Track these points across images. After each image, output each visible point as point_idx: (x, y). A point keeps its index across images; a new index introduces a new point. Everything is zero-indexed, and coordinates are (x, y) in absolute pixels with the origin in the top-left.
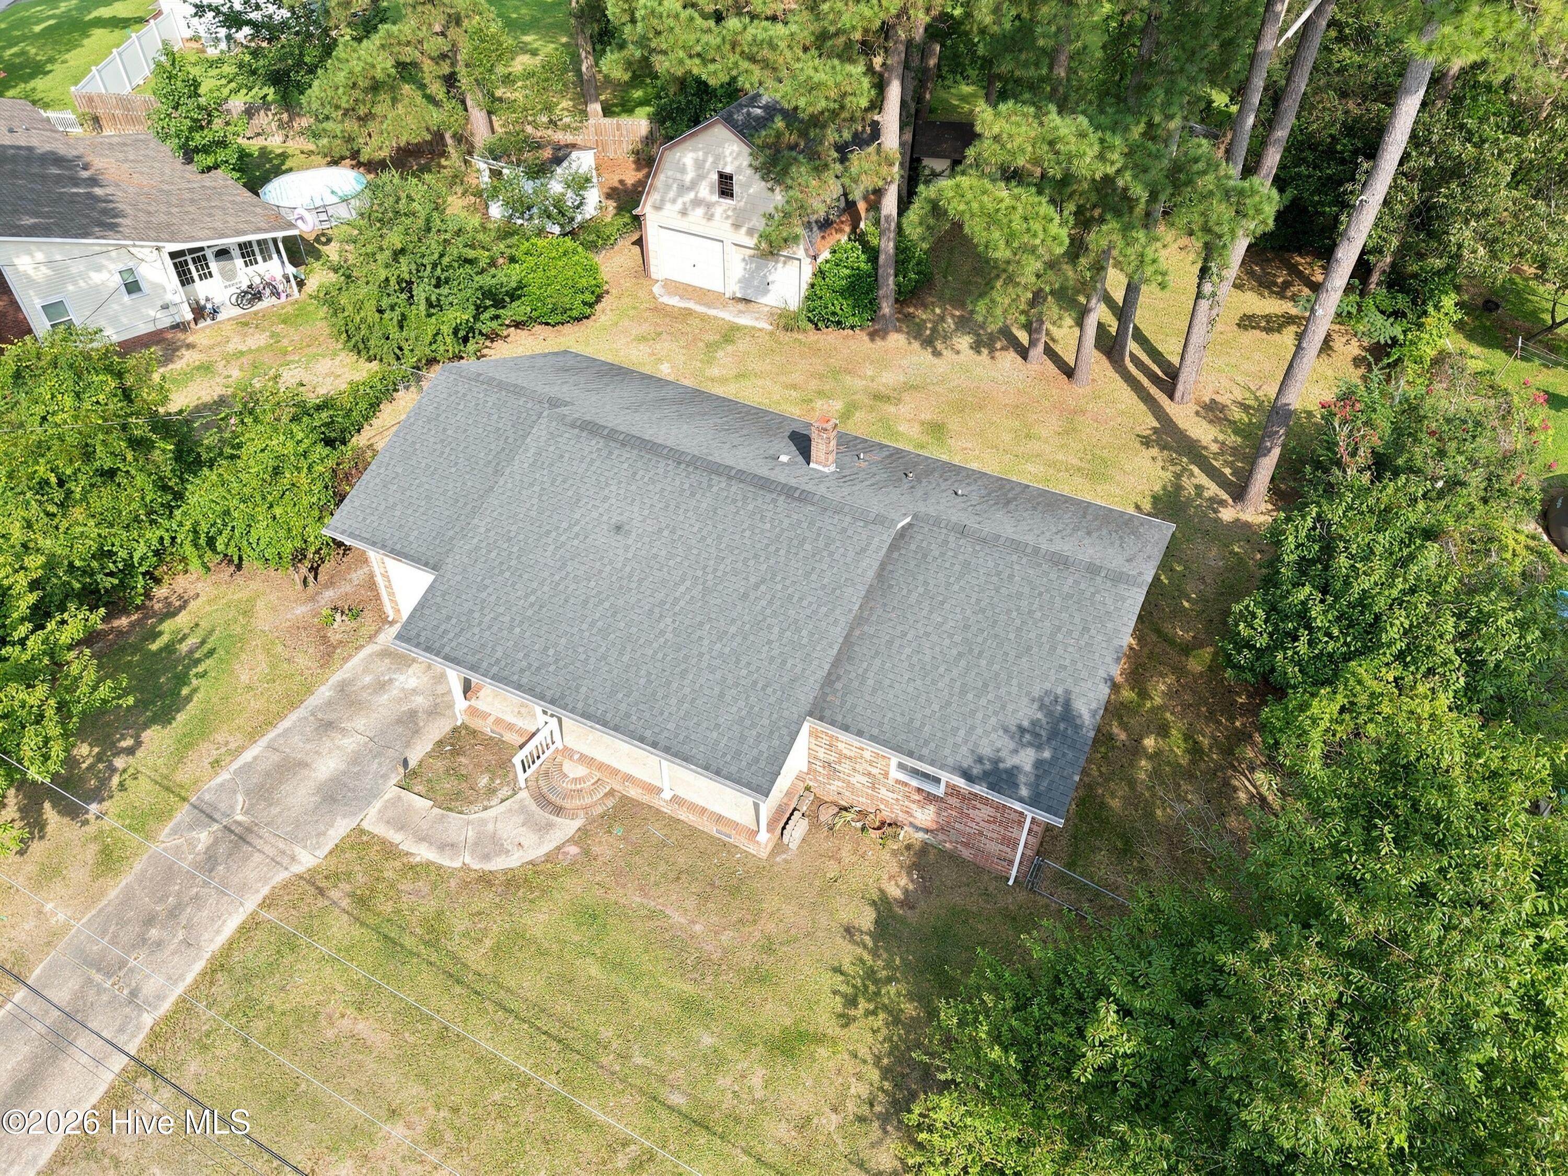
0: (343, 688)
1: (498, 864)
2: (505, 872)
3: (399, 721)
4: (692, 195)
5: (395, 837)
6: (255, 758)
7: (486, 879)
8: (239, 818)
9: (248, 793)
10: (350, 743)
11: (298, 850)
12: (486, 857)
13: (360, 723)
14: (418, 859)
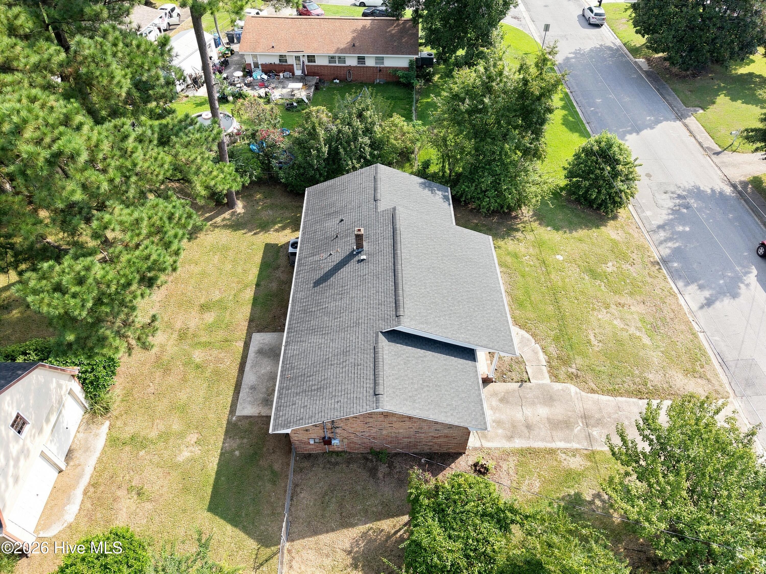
0: (510, 438)
1: (527, 336)
2: (527, 332)
3: (508, 402)
4: (12, 463)
5: (545, 369)
6: (561, 441)
7: (534, 335)
8: (581, 424)
9: (572, 430)
10: (528, 411)
11: (573, 394)
12: (528, 340)
13: (519, 416)
14: (545, 357)
